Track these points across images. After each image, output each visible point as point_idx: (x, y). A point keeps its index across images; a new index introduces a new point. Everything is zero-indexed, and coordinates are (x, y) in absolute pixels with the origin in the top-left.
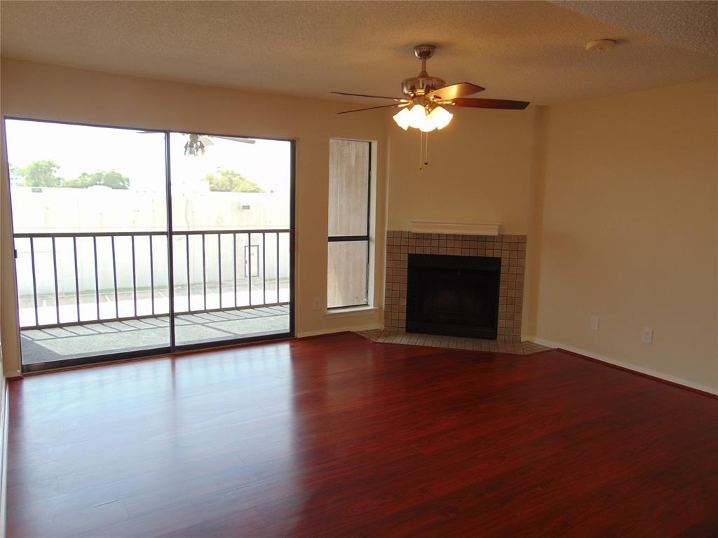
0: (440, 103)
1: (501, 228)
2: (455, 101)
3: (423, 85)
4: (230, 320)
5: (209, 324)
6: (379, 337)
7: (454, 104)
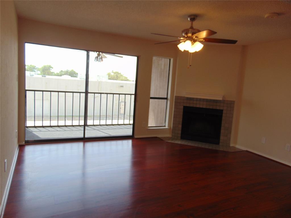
0: (198, 40)
1: (224, 97)
2: (205, 39)
3: (191, 32)
4: (109, 129)
5: (101, 130)
6: (169, 140)
7: (204, 41)
